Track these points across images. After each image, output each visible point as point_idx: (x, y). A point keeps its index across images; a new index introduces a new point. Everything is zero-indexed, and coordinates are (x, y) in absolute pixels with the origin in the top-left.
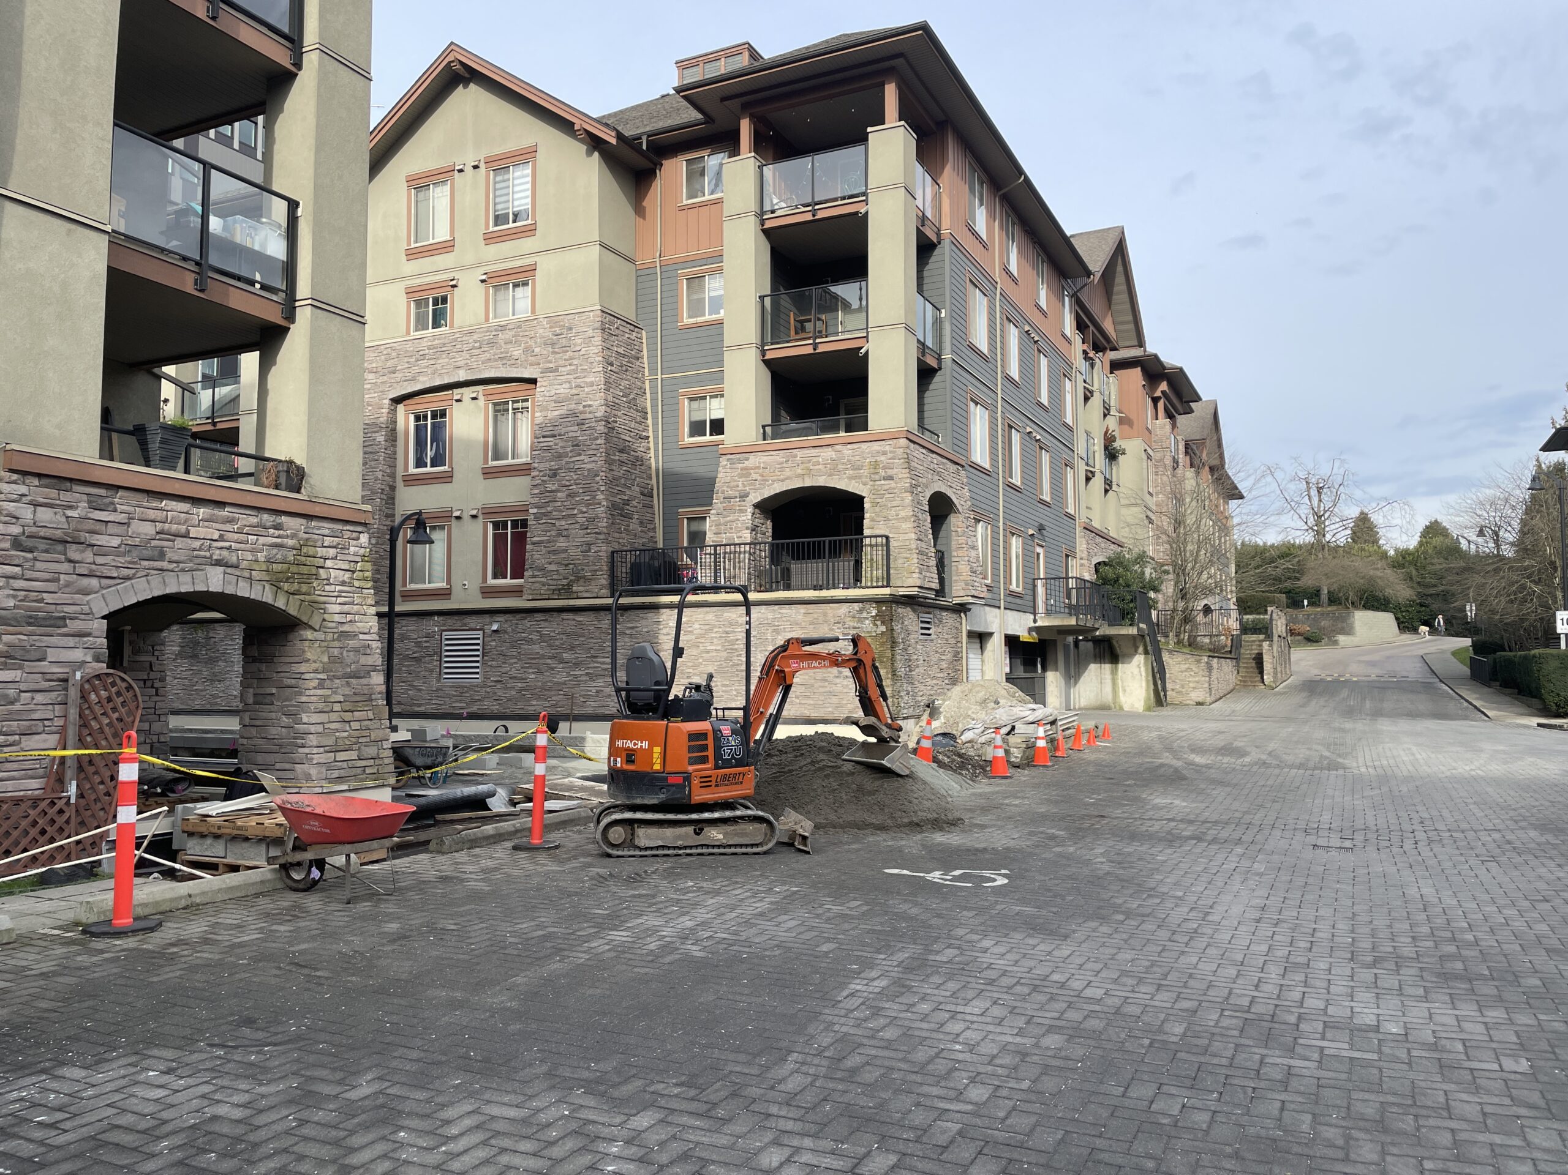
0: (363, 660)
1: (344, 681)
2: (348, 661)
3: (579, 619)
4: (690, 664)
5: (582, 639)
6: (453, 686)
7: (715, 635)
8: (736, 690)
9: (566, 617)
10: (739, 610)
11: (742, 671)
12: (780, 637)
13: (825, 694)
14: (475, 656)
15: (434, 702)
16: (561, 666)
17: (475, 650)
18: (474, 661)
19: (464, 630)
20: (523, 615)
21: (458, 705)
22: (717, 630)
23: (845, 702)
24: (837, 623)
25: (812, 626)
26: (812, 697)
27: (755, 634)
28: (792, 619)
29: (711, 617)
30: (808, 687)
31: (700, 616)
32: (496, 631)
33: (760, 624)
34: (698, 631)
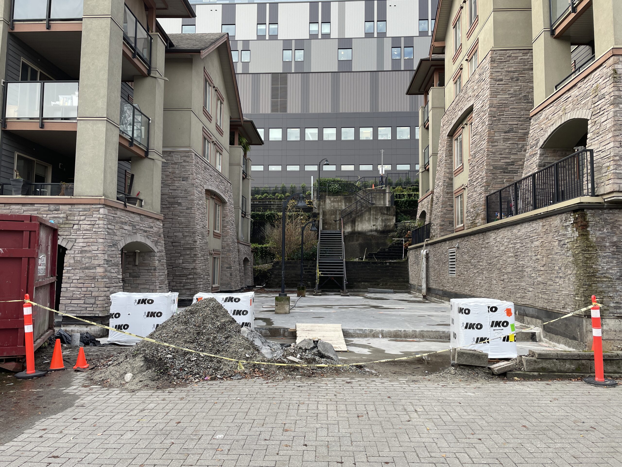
0: (93, 262)
1: (81, 271)
2: (85, 262)
3: (475, 239)
4: (504, 266)
5: (476, 251)
6: (451, 278)
7: (511, 246)
8: (519, 285)
9: (472, 238)
10: (518, 227)
11: (520, 271)
12: (533, 246)
13: (552, 291)
14: (454, 262)
15: (448, 285)
16: (471, 267)
17: (454, 258)
18: (454, 265)
19: (452, 248)
20: (463, 238)
21: (452, 287)
22: (512, 242)
23: (561, 299)
24: (556, 232)
25: (545, 236)
26: (547, 293)
27: (524, 244)
28: (537, 231)
29: (509, 234)
30: (545, 285)
31: (506, 233)
32: (458, 248)
33: (526, 236)
34: (506, 244)
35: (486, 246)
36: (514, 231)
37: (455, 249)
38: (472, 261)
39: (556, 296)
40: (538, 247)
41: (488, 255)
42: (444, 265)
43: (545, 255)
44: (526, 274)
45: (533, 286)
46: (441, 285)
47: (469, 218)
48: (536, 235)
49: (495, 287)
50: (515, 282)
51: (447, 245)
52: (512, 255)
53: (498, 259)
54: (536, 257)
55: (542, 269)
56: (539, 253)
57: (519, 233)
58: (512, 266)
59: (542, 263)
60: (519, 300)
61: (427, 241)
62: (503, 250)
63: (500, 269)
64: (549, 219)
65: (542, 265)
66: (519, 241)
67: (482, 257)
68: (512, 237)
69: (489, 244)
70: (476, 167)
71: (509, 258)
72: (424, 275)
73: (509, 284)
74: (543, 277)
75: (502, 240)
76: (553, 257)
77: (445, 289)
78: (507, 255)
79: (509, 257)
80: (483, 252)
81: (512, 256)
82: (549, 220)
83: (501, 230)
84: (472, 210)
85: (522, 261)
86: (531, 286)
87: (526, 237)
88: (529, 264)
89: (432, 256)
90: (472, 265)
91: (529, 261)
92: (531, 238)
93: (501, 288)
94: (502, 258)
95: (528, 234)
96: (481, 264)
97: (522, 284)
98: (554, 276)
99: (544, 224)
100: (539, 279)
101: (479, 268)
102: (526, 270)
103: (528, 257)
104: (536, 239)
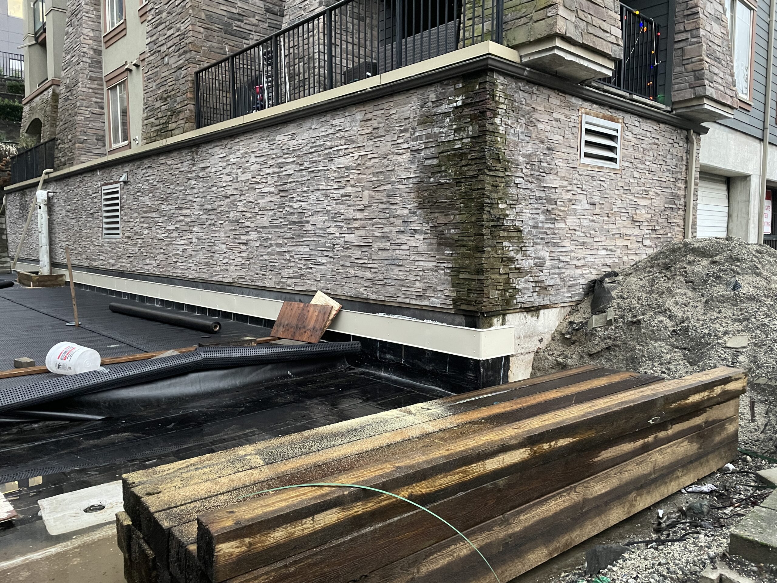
3: (169, 162)
4: (248, 215)
5: (172, 187)
6: (108, 242)
7: (268, 171)
8: (289, 252)
9: (162, 162)
10: (292, 129)
11: (294, 223)
12: (333, 167)
13: (386, 262)
14: (117, 210)
15: (101, 257)
16: (161, 220)
17: (117, 204)
18: (117, 217)
19: (112, 184)
20: (138, 163)
21: (111, 261)
22: (270, 162)
23: (411, 278)
24: (406, 131)
25: (370, 143)
26: (369, 266)
27: (306, 165)
28: (346, 134)
29: (265, 144)
30: (364, 249)
31: (254, 145)
32: (125, 183)
33: (311, 147)
34: (254, 168)
35: (201, 174)
36: (278, 138)
37: (118, 185)
38: (163, 206)
39: (398, 273)
40: (347, 168)
41: (205, 194)
42: (90, 219)
43: (370, 185)
44: (309, 227)
45: (331, 254)
46: (84, 256)
47: (153, 120)
48: (343, 142)
49: (224, 258)
50: (278, 245)
51: (96, 178)
52: (272, 190)
53: (232, 202)
54: (342, 191)
55: (358, 215)
56: (352, 182)
57: (294, 142)
58: (271, 213)
59: (358, 203)
60: (289, 282)
61: (47, 173)
62: (246, 181)
63: (237, 221)
64: (385, 104)
65: (359, 208)
66: (291, 160)
67: (190, 198)
68: (271, 152)
69: (208, 170)
70: (164, 15)
71: (263, 197)
72: (44, 239)
73: (262, 250)
74: (362, 232)
75: (244, 160)
76: (393, 190)
77: (95, 264)
78: (258, 191)
79: (263, 195)
80: (194, 188)
81: (273, 193)
82: (386, 106)
83: (242, 138)
84: (158, 104)
85: (300, 201)
86: (325, 253)
87: (313, 150)
88: (319, 206)
89: (61, 201)
90: (161, 217)
91: (319, 201)
92: (327, 151)
93: (240, 259)
94: (242, 198)
95: (318, 143)
96: (188, 212)
97: (300, 249)
98: (395, 230)
99: (369, 116)
100: (349, 238)
101: (182, 221)
102: (312, 220)
103: (318, 194)
104: (341, 153)
